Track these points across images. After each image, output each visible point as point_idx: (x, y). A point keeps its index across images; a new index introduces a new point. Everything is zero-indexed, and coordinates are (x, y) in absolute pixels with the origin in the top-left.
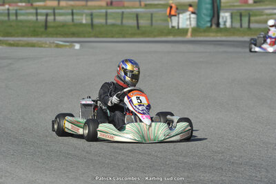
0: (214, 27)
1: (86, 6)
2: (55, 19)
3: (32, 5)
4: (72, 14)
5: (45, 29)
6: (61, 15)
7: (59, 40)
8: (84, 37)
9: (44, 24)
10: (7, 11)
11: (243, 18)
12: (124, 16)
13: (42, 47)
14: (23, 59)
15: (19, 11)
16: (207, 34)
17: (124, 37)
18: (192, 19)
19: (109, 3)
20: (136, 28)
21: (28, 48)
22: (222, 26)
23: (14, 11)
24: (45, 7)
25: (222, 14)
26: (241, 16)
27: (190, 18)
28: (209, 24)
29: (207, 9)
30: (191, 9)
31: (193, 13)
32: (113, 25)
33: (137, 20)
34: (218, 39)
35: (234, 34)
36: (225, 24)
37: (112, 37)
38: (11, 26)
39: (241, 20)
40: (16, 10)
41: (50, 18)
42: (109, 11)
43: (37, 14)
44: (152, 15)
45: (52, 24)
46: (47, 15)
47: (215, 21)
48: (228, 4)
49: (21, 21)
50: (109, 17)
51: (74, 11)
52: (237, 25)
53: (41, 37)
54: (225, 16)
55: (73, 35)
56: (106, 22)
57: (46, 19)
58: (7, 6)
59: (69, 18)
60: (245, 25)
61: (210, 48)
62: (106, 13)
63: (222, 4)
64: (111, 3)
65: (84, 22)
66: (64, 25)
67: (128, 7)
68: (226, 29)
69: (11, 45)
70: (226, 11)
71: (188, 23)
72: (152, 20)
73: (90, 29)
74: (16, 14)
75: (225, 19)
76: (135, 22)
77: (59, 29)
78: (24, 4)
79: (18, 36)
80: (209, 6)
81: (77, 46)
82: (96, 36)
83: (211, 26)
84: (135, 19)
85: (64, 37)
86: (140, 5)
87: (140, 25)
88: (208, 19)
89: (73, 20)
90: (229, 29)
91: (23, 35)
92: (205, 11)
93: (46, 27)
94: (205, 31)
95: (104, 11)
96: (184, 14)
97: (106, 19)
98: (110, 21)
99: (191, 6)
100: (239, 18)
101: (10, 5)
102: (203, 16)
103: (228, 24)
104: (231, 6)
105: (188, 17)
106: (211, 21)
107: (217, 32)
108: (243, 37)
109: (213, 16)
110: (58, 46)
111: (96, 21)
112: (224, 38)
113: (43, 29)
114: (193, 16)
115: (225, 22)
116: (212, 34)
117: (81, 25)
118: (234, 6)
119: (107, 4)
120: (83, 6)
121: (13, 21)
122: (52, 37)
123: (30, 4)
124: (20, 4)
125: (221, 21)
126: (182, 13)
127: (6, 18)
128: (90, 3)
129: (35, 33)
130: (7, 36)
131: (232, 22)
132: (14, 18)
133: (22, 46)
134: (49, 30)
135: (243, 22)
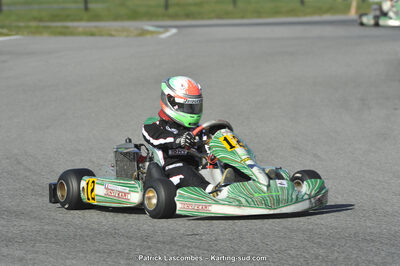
13: (111, 35)
37: (243, 17)
82: (219, 17)
110: (143, 33)
133: (79, 34)
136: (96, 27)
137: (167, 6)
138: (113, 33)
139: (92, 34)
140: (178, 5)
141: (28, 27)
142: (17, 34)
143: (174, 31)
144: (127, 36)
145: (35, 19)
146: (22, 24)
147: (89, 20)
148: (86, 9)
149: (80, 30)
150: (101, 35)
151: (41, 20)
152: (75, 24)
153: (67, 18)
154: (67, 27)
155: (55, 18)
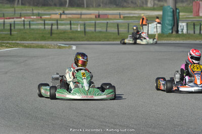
0: (174, 33)
1: (81, 18)
2: (58, 28)
3: (41, 17)
4: (71, 24)
5: (51, 35)
6: (62, 24)
7: (61, 43)
8: (79, 41)
9: (50, 31)
10: (23, 22)
11: (195, 27)
12: (108, 25)
13: (49, 48)
14: (34, 57)
15: (31, 22)
16: (169, 38)
17: (108, 40)
18: (158, 28)
19: (97, 16)
20: (117, 34)
21: (39, 49)
22: (180, 33)
23: (28, 22)
24: (50, 19)
25: (180, 24)
26: (194, 25)
27: (157, 27)
28: (171, 32)
29: (169, 20)
30: (157, 20)
31: (159, 23)
32: (100, 32)
33: (118, 28)
34: (178, 42)
35: (189, 38)
36: (182, 31)
37: (100, 41)
38: (26, 33)
39: (194, 28)
40: (30, 21)
41: (55, 27)
42: (97, 21)
43: (45, 24)
44: (128, 24)
45: (55, 32)
46: (52, 25)
47: (175, 28)
48: (185, 17)
49: (33, 29)
50: (97, 26)
51: (72, 22)
52: (191, 32)
53: (48, 41)
54: (183, 26)
55: (71, 39)
56: (95, 30)
57: (52, 27)
58: (23, 19)
59: (68, 27)
60: (197, 32)
61: (172, 49)
62: (95, 23)
63: (180, 17)
64: (99, 16)
65: (79, 30)
66: (64, 32)
67: (111, 19)
68: (183, 35)
69: (26, 47)
70: (183, 21)
71: (155, 30)
72: (128, 28)
73: (83, 35)
74: (30, 25)
75: (182, 28)
76: (117, 30)
77: (61, 35)
78: (35, 17)
79: (31, 40)
80: (171, 18)
81: (74, 48)
82: (88, 41)
83: (172, 32)
84: (117, 27)
85: (64, 41)
86: (120, 17)
87: (120, 32)
88: (170, 27)
89: (71, 28)
90: (185, 34)
91: (35, 39)
92: (167, 22)
93: (51, 33)
94: (167, 36)
95: (94, 22)
96: (153, 24)
97: (95, 28)
98: (98, 29)
99: (158, 18)
100: (193, 27)
101: (25, 18)
102: (166, 25)
103: (185, 31)
104: (186, 18)
105: (155, 26)
106: (172, 29)
107: (176, 37)
108: (195, 40)
109: (174, 25)
110: (60, 47)
111: (88, 29)
112: (181, 42)
113: (49, 35)
114: (159, 25)
115: (182, 30)
116: (172, 39)
117: (77, 32)
118: (189, 18)
119: (96, 17)
120: (78, 18)
121: (27, 29)
122: (56, 41)
123: (39, 17)
124: (32, 17)
125: (180, 29)
126: (151, 23)
127: (23, 27)
128: (83, 16)
129: (43, 38)
130: (23, 40)
131: (187, 30)
132: (28, 27)
133: (34, 47)
134: (54, 35)
135: (195, 29)
140: (57, 33)
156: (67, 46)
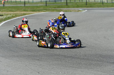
89: (101, 1)
91: (73, 7)
110: (79, 11)
132: (81, 1)
136: (68, 9)
137: (86, 4)
138: (71, 11)
139: (66, 11)
140: (90, 4)
141: (51, 9)
142: (48, 11)
143: (86, 10)
144: (75, 12)
145: (54, 8)
146: (50, 9)
147: (67, 8)
148: (67, 5)
149: (64, 10)
150: (68, 11)
151: (55, 8)
152: (63, 9)
153: (62, 7)
154: (61, 10)
155: (59, 7)
156: (83, 10)
